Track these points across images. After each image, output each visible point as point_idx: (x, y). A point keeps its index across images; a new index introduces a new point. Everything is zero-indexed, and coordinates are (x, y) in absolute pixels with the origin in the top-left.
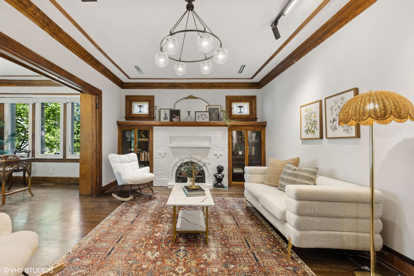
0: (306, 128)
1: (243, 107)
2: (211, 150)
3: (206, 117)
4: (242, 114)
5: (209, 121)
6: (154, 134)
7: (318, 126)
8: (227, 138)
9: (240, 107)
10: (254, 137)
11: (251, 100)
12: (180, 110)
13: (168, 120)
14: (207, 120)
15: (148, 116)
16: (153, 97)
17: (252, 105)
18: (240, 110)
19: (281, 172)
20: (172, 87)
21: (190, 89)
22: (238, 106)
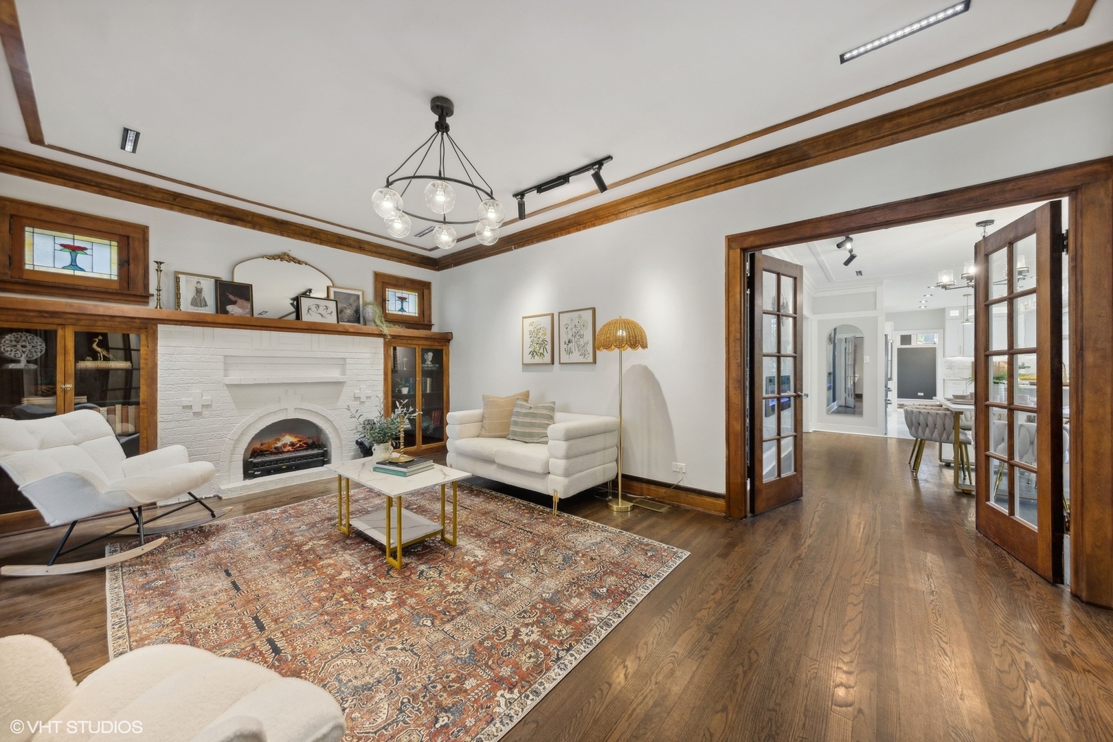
0: (532, 349)
1: (407, 300)
2: (345, 389)
3: (329, 311)
4: (404, 313)
5: (338, 322)
6: (159, 348)
7: (549, 347)
8: (383, 361)
9: (402, 299)
10: (430, 360)
11: (423, 289)
12: (251, 285)
13: (210, 309)
14: (332, 319)
15: (116, 287)
16: (144, 230)
17: (423, 299)
18: (402, 306)
19: (511, 414)
20: (222, 216)
21: (282, 235)
22: (398, 297)
